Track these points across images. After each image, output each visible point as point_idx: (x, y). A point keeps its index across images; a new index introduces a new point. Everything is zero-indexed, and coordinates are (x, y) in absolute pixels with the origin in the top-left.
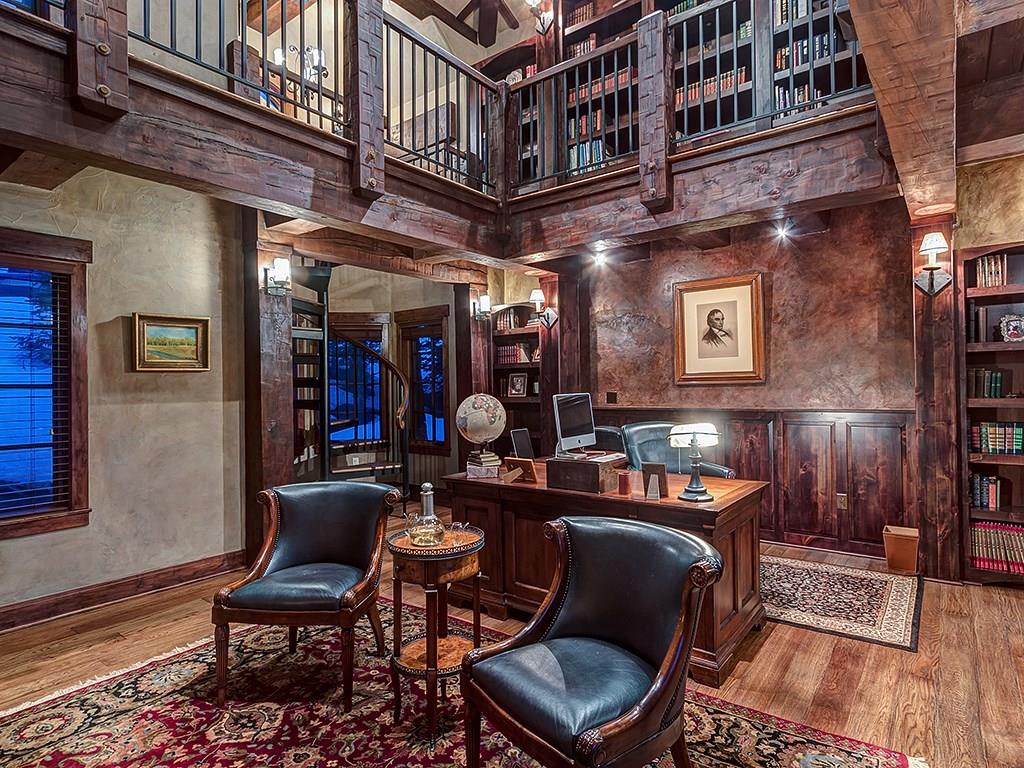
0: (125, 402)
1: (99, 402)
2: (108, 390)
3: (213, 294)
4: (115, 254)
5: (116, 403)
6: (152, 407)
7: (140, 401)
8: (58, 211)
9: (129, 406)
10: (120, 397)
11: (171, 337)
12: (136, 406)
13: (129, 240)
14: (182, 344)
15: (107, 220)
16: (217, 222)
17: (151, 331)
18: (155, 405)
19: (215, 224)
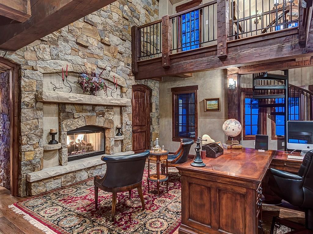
0: (204, 118)
1: (200, 118)
2: (201, 116)
3: (222, 91)
4: (202, 86)
5: (202, 118)
6: (209, 119)
7: (207, 118)
8: (193, 81)
9: (205, 119)
10: (203, 117)
11: (212, 103)
12: (206, 119)
13: (205, 83)
14: (215, 105)
15: (201, 80)
16: (223, 72)
17: (208, 102)
18: (210, 119)
19: (223, 73)
